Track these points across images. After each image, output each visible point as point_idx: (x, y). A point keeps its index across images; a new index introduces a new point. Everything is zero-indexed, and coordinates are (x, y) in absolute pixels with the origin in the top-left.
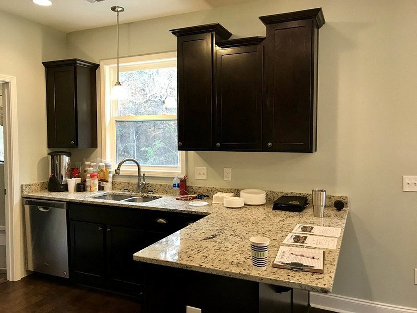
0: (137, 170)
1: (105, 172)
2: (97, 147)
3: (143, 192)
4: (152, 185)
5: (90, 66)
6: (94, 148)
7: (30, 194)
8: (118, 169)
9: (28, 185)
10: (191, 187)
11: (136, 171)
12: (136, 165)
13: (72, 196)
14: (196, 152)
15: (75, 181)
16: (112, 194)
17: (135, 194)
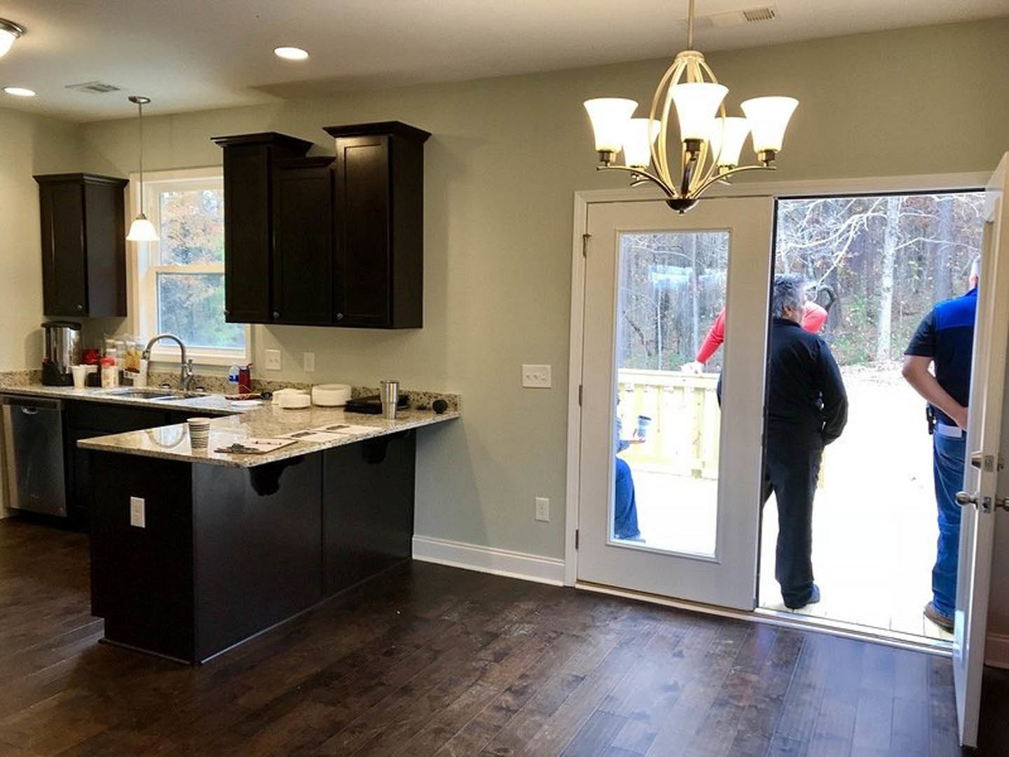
0: (180, 353)
1: (134, 354)
2: (126, 315)
3: (190, 388)
4: (204, 378)
5: (113, 184)
6: (122, 318)
7: (9, 388)
8: (147, 352)
9: (7, 374)
10: (258, 382)
11: (177, 356)
12: (178, 345)
13: (79, 391)
14: (266, 327)
15: (84, 371)
16: (143, 391)
17: (175, 390)
